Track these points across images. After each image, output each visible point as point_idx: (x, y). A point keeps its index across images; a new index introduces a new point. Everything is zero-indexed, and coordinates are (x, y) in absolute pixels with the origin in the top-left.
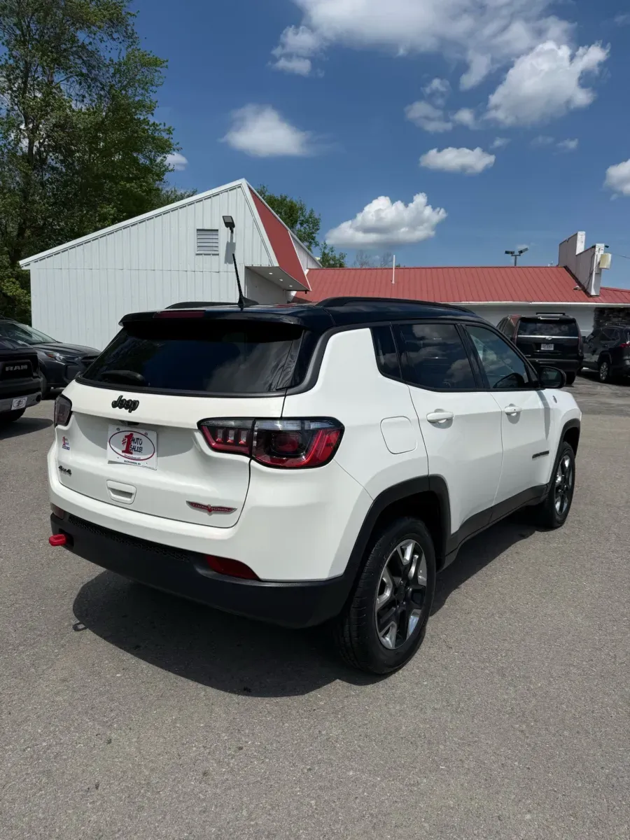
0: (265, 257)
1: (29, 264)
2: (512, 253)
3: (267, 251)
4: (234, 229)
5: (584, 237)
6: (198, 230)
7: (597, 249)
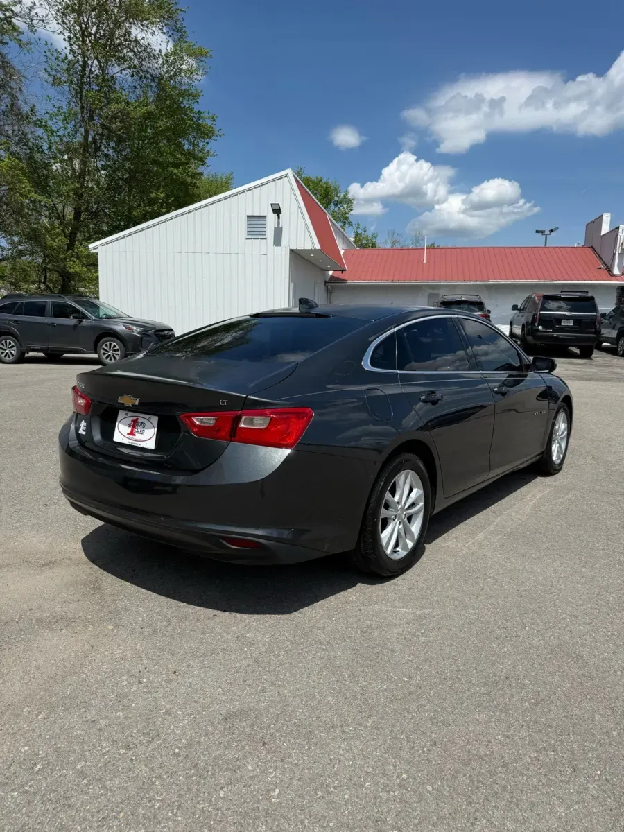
0: (308, 240)
1: (97, 248)
2: (543, 232)
3: (310, 235)
4: (281, 215)
5: (609, 218)
6: (248, 216)
7: (620, 230)
